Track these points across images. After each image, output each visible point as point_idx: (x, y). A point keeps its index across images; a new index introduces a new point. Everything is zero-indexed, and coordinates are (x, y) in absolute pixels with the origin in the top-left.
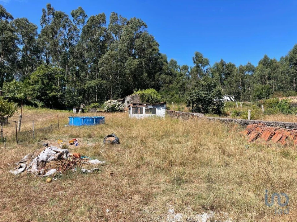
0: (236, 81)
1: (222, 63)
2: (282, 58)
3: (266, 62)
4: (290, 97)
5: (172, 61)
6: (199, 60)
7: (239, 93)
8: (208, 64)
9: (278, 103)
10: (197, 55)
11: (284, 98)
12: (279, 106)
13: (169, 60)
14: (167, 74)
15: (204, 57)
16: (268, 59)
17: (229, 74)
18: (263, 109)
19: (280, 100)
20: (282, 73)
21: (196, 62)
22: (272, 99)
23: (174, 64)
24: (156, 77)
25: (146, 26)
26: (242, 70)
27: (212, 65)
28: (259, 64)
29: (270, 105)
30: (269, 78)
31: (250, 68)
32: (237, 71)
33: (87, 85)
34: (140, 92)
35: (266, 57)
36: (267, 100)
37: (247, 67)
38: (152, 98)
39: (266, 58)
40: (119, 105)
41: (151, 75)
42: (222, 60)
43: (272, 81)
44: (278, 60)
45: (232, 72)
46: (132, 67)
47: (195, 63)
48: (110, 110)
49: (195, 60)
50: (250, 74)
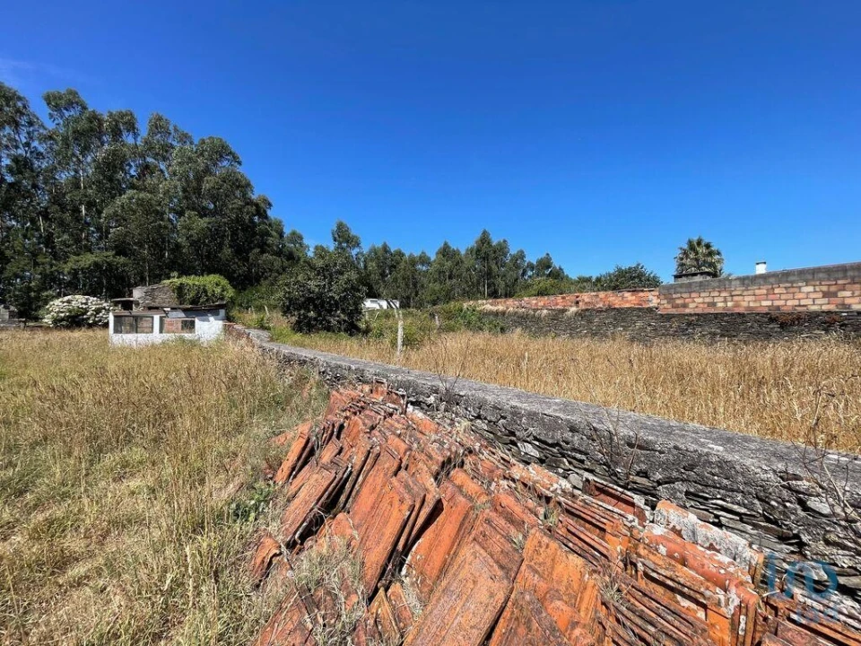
0: (404, 279)
1: (385, 249)
2: (467, 250)
3: (446, 252)
4: (480, 301)
5: (294, 233)
6: (344, 237)
7: (408, 298)
8: (358, 245)
9: (461, 311)
10: (340, 226)
11: (471, 302)
12: (464, 317)
13: (287, 231)
14: (279, 253)
15: (353, 232)
16: (449, 247)
17: (395, 267)
18: (437, 323)
19: (465, 306)
20: (468, 270)
21: (338, 238)
22: (452, 304)
23: (296, 238)
24: (251, 256)
25: (236, 159)
26: (413, 262)
27: (366, 248)
28: (437, 254)
29: (449, 316)
30: (450, 277)
31: (424, 260)
32: (406, 262)
33: (70, 264)
34: (176, 280)
35: (446, 244)
36: (445, 306)
37: (420, 257)
38: (206, 296)
39: (446, 247)
40: (98, 311)
41: (241, 252)
42: (385, 243)
43: (454, 280)
44: (463, 252)
45: (398, 263)
46: (190, 233)
47: (335, 240)
48: (64, 323)
49: (336, 236)
50: (424, 268)
